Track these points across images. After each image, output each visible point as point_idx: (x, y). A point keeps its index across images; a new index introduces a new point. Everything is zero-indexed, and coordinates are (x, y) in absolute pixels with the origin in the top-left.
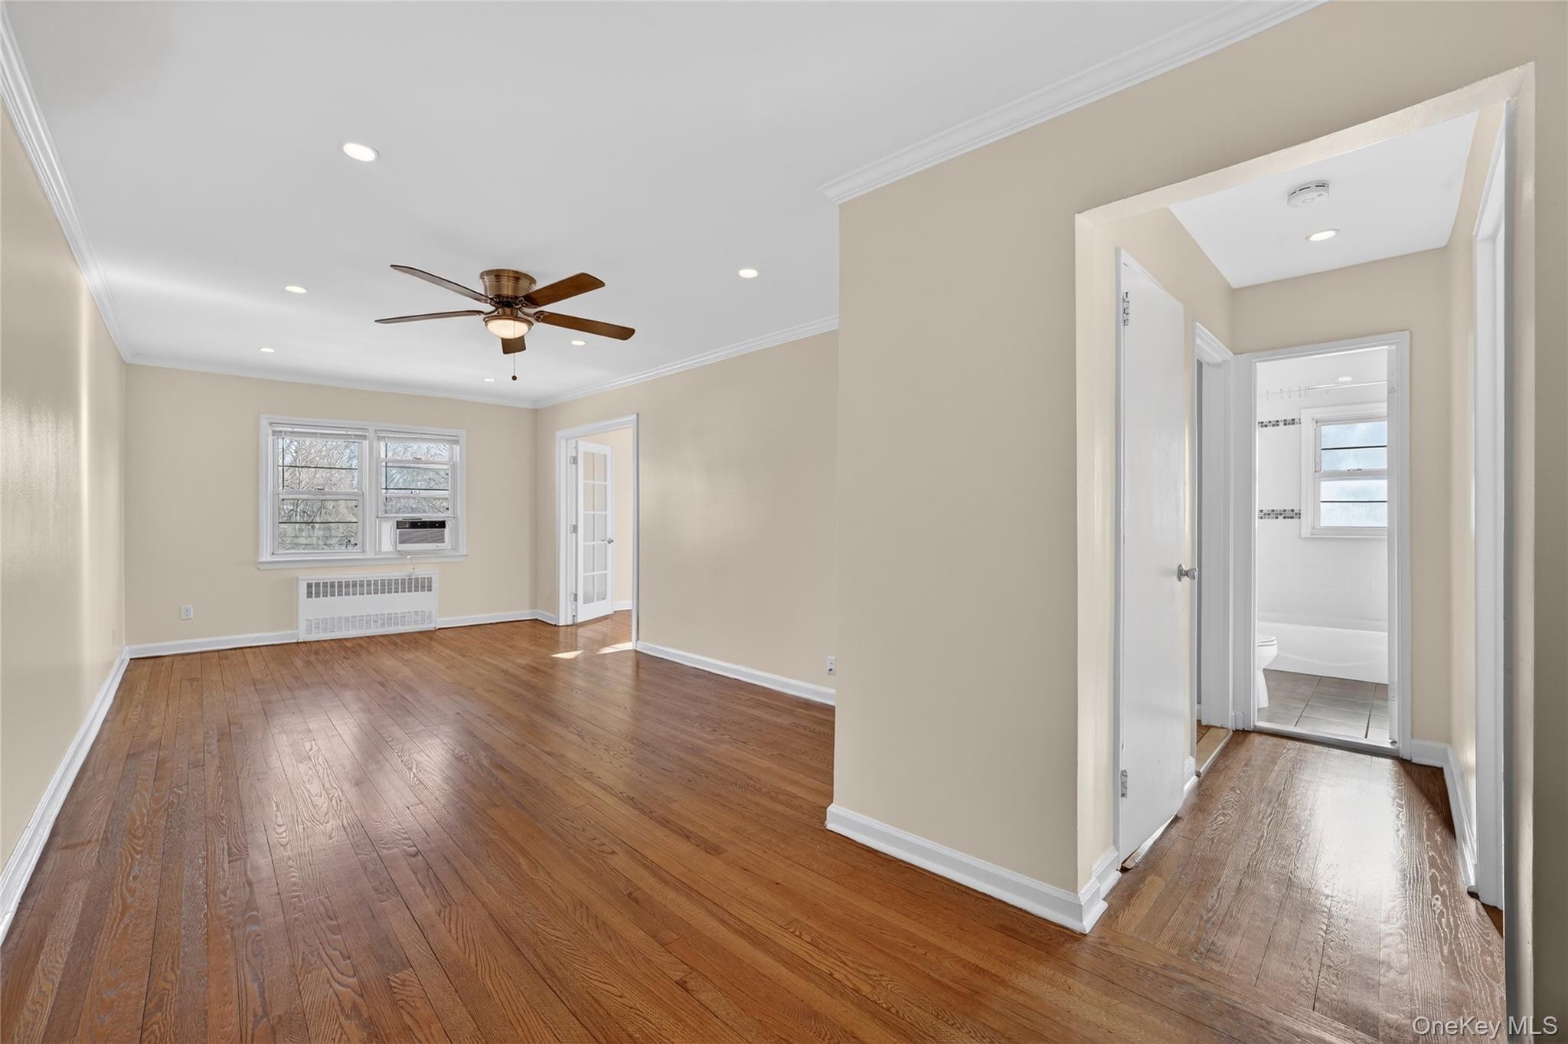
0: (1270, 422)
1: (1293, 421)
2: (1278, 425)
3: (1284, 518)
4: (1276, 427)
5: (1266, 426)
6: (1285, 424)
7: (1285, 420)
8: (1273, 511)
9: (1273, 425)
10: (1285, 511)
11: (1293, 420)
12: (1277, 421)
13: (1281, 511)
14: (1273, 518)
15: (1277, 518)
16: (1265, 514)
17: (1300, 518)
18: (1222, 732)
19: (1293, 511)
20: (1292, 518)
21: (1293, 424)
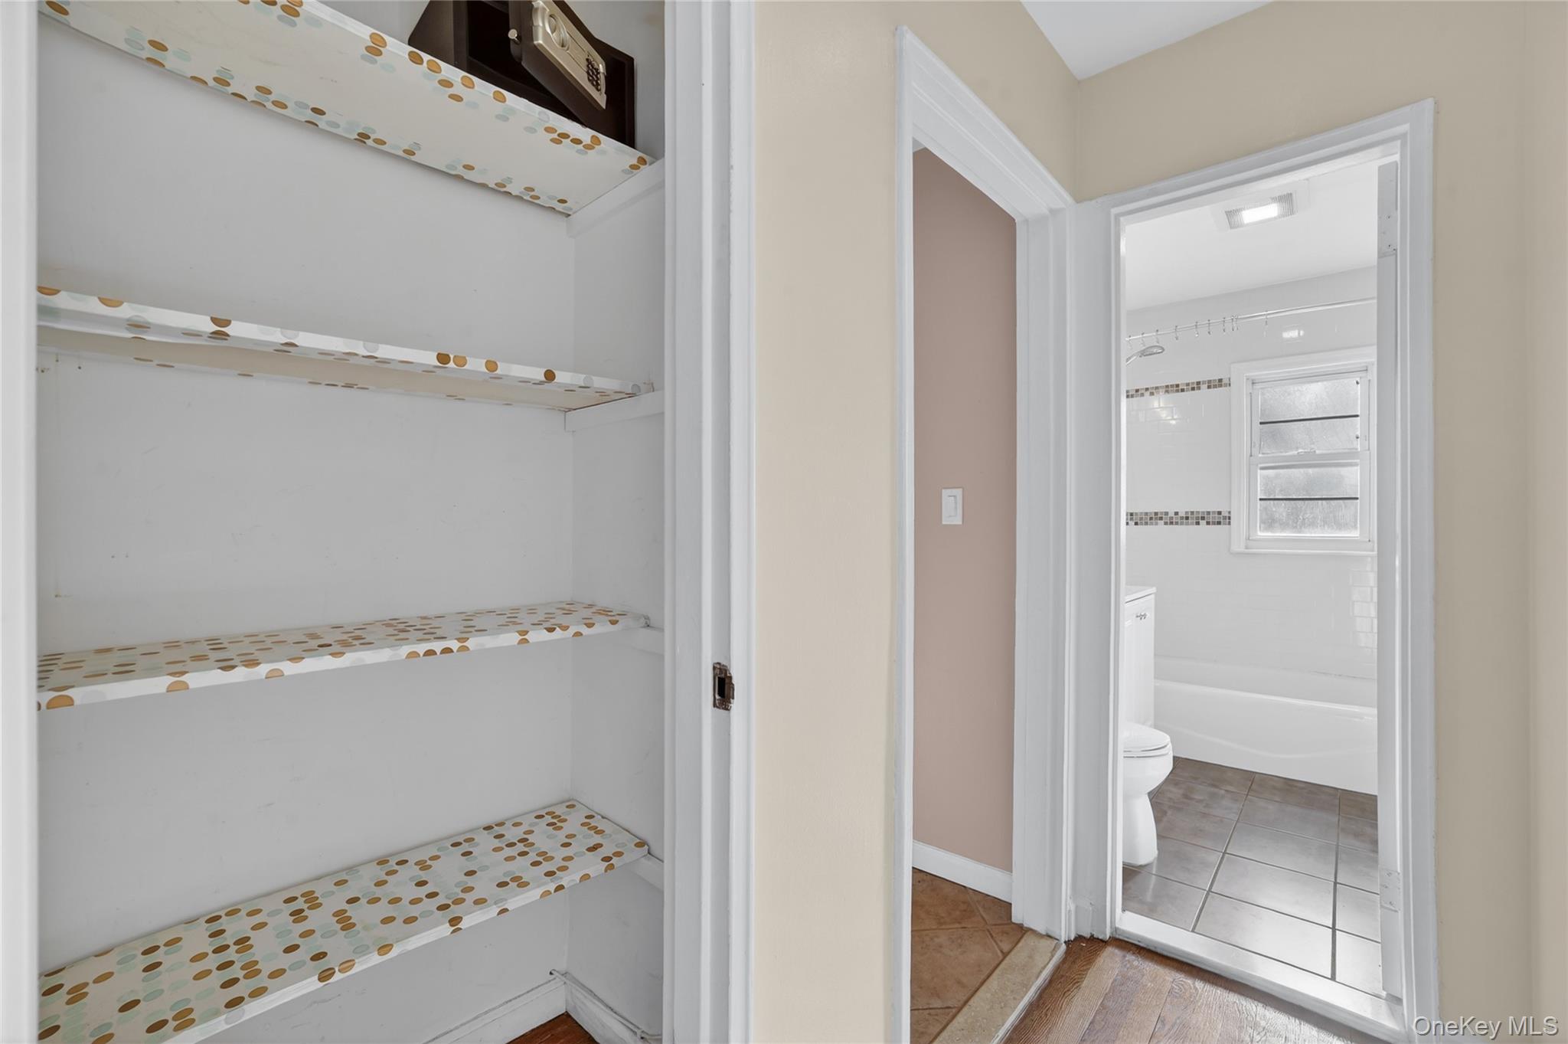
0: (1188, 384)
1: (1220, 383)
2: (1199, 388)
3: (1208, 523)
4: (1196, 392)
5: (1183, 390)
6: (1209, 387)
7: (1209, 381)
8: (1192, 513)
9: (1193, 389)
10: (1209, 513)
11: (1220, 380)
12: (1198, 383)
13: (1203, 512)
14: (1192, 524)
15: (1198, 523)
16: (1182, 518)
17: (1229, 523)
18: (1049, 944)
19: (1220, 513)
20: (1219, 523)
21: (1221, 386)
